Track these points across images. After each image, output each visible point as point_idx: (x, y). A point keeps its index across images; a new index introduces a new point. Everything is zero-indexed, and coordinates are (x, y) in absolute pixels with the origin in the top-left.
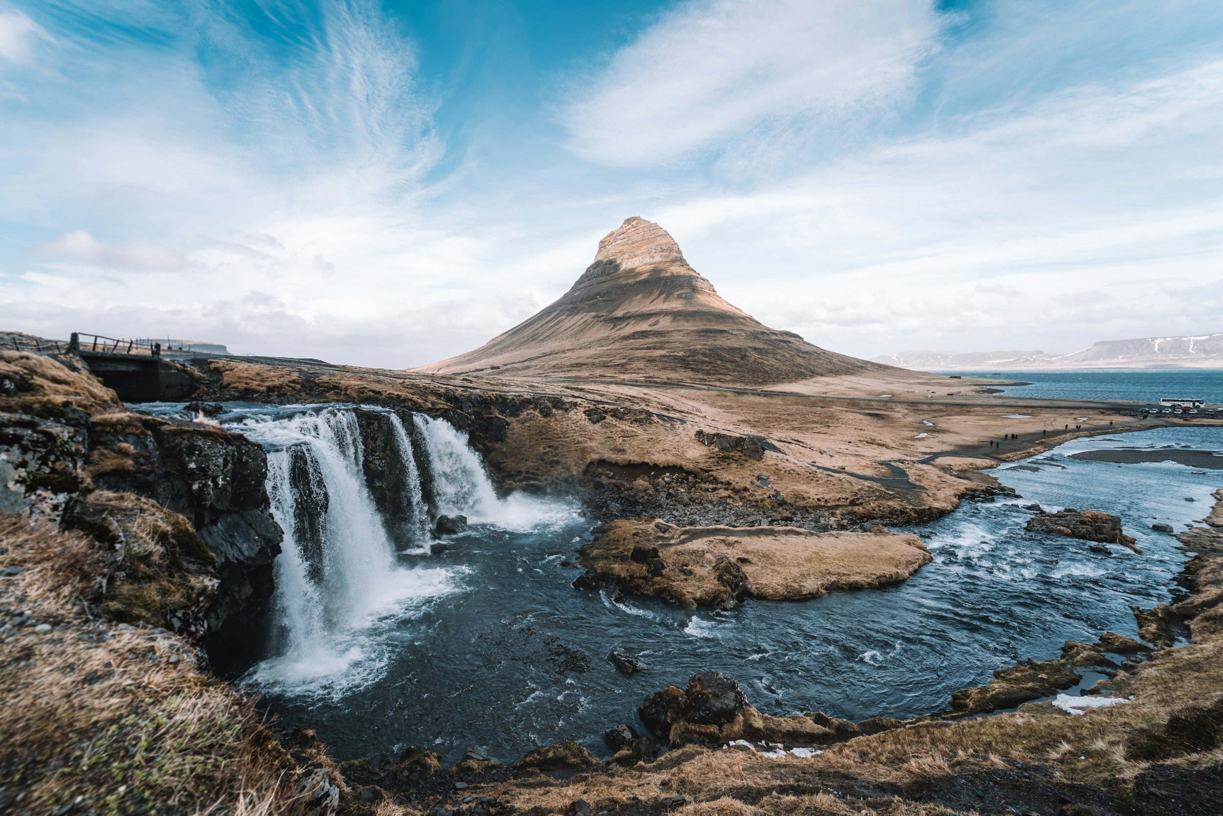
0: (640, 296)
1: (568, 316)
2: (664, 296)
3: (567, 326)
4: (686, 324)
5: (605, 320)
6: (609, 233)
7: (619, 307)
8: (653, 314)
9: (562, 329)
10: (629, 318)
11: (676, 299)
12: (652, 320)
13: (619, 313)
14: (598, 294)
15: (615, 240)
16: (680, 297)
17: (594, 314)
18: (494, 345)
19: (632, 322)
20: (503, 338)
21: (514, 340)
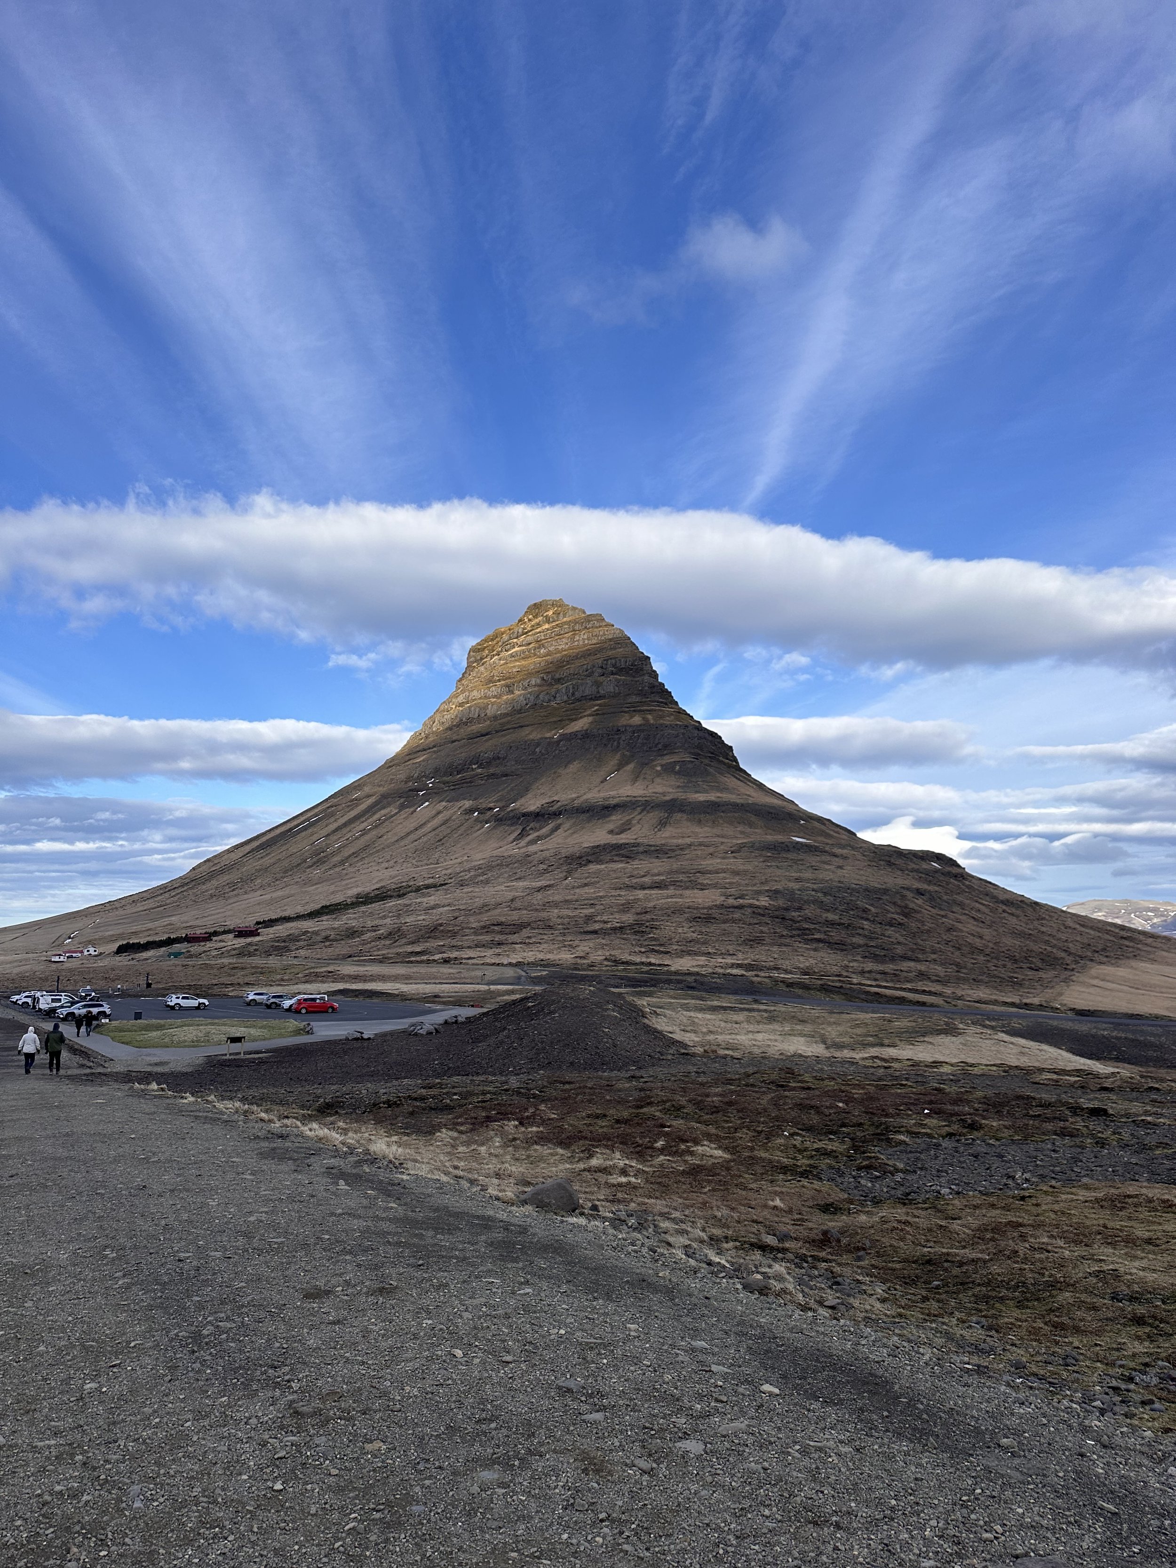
0: (574, 767)
1: (402, 807)
2: (631, 767)
3: (401, 830)
4: (698, 829)
5: (499, 820)
6: (490, 632)
7: (527, 790)
8: (616, 807)
9: (391, 838)
10: (556, 814)
11: (659, 774)
12: (616, 819)
13: (532, 803)
14: (477, 760)
15: (506, 646)
16: (669, 769)
17: (467, 804)
18: (212, 875)
19: (567, 824)
20: (234, 856)
21: (267, 861)
